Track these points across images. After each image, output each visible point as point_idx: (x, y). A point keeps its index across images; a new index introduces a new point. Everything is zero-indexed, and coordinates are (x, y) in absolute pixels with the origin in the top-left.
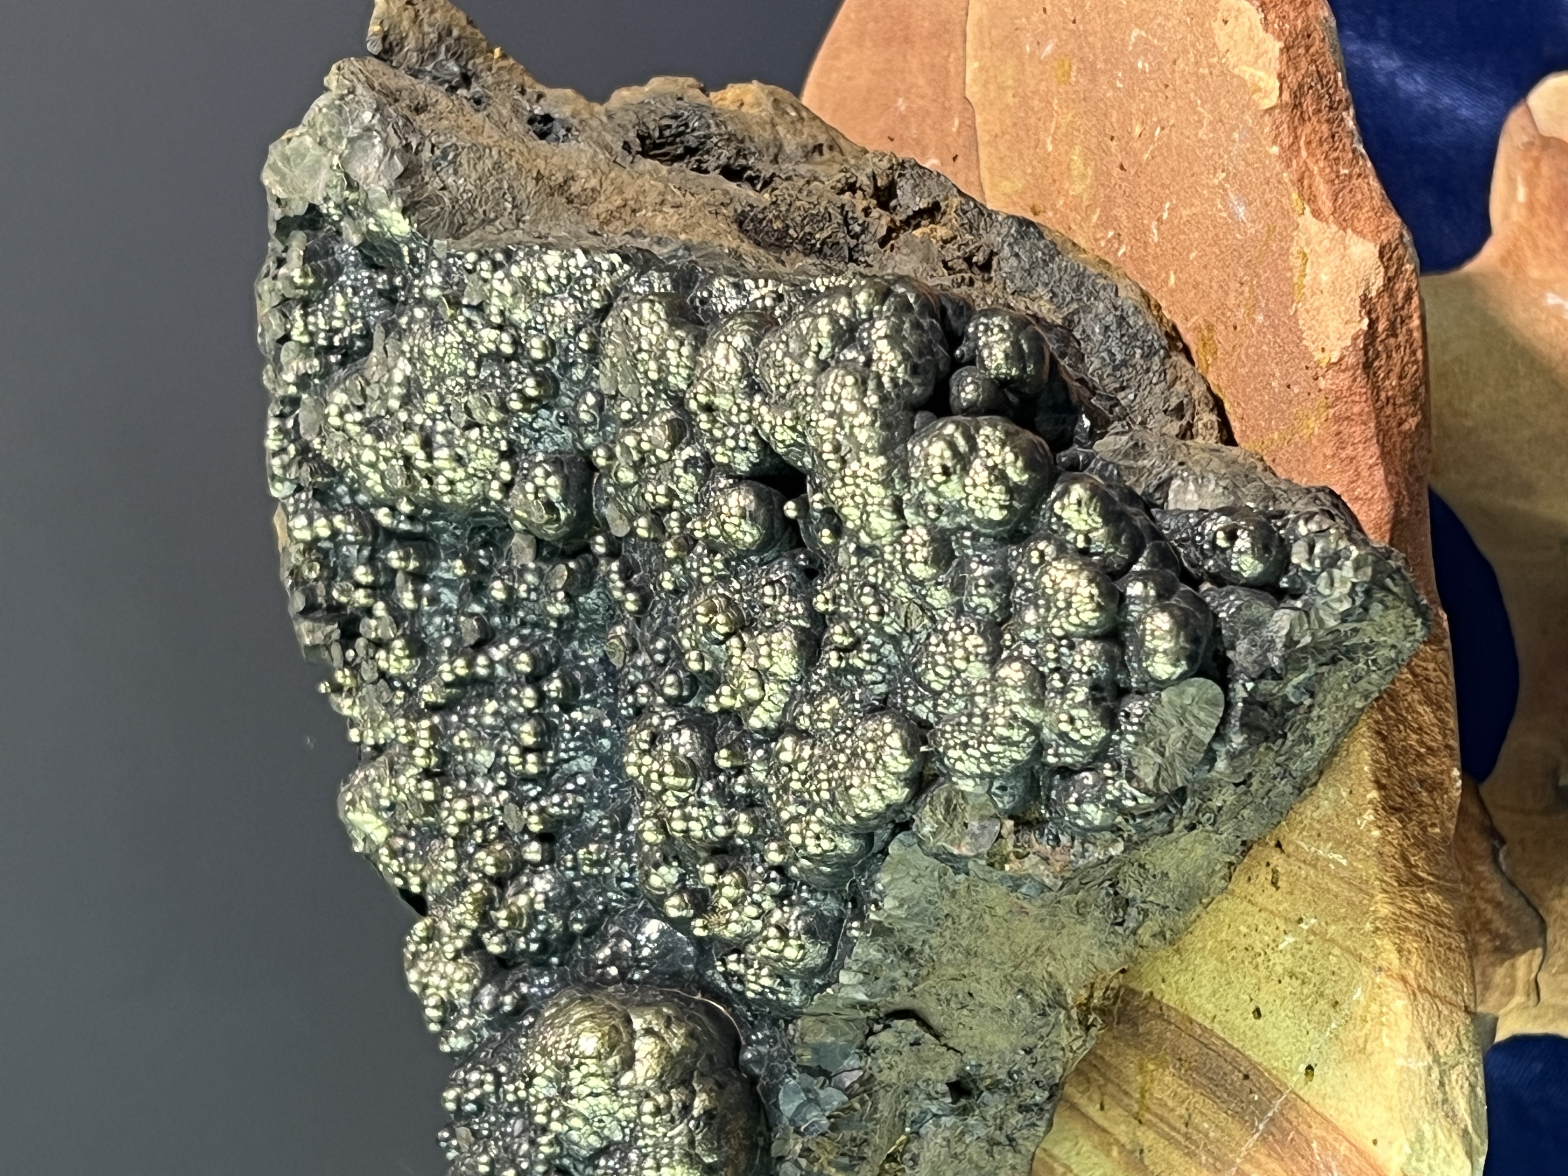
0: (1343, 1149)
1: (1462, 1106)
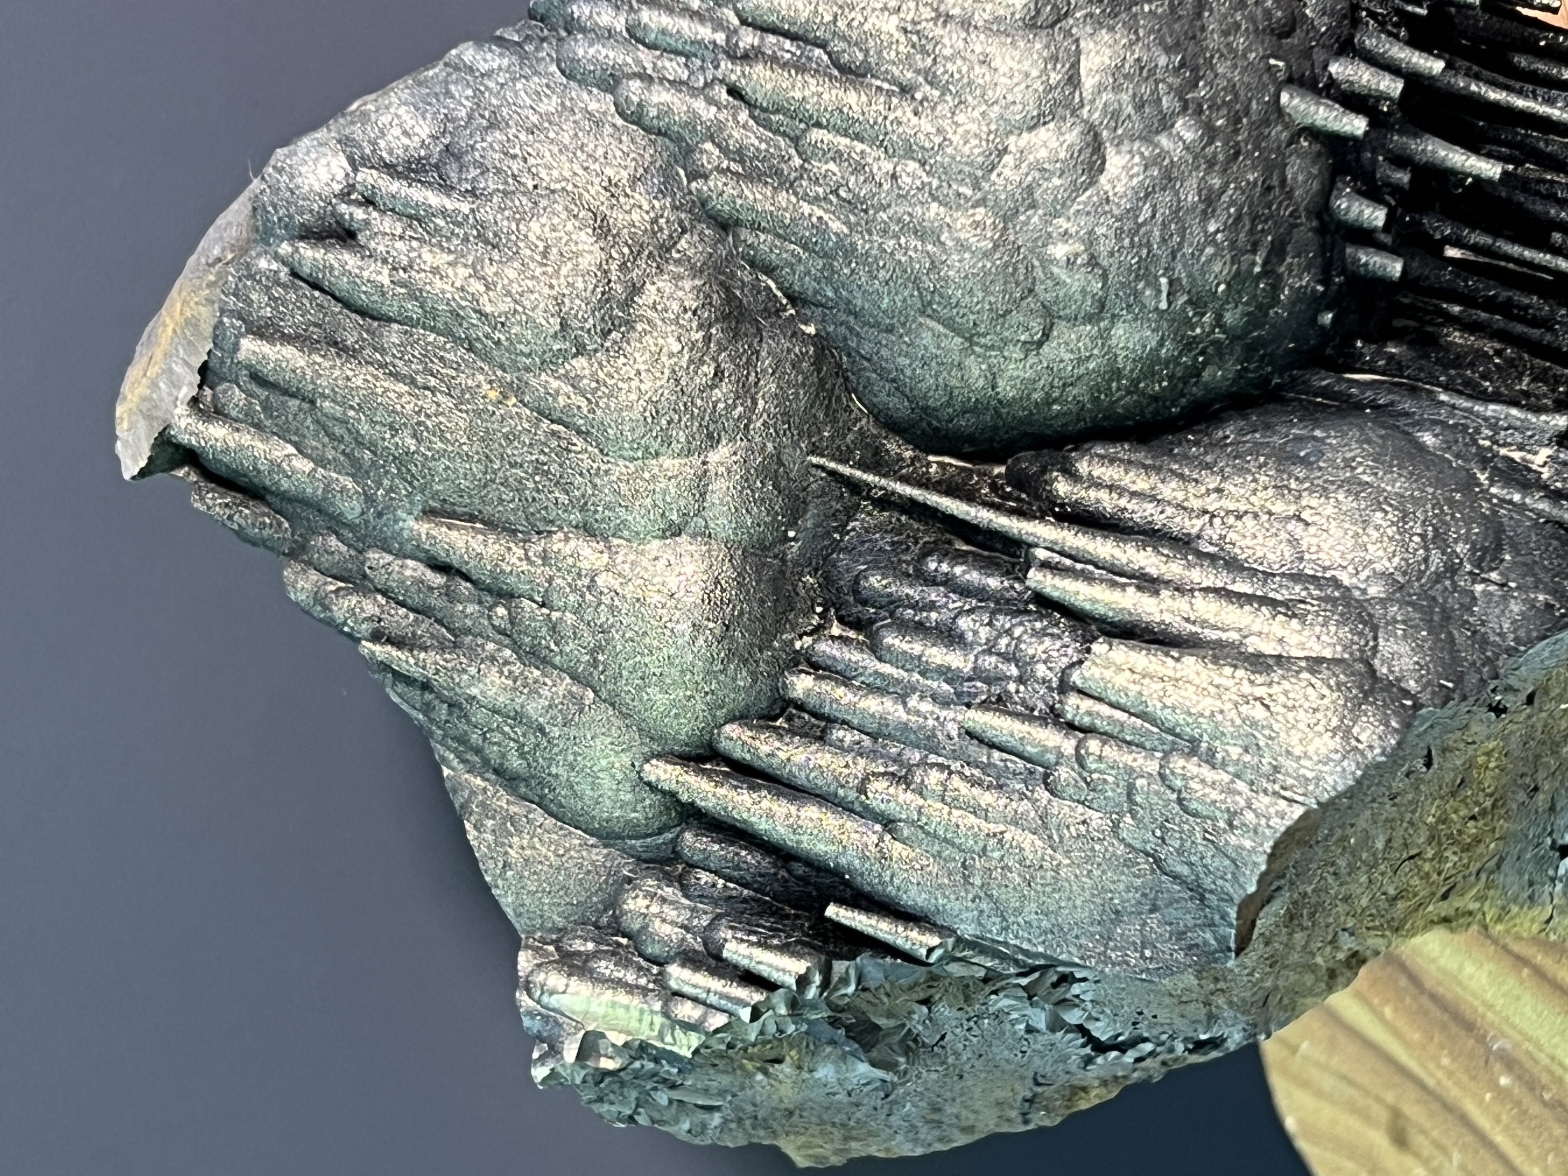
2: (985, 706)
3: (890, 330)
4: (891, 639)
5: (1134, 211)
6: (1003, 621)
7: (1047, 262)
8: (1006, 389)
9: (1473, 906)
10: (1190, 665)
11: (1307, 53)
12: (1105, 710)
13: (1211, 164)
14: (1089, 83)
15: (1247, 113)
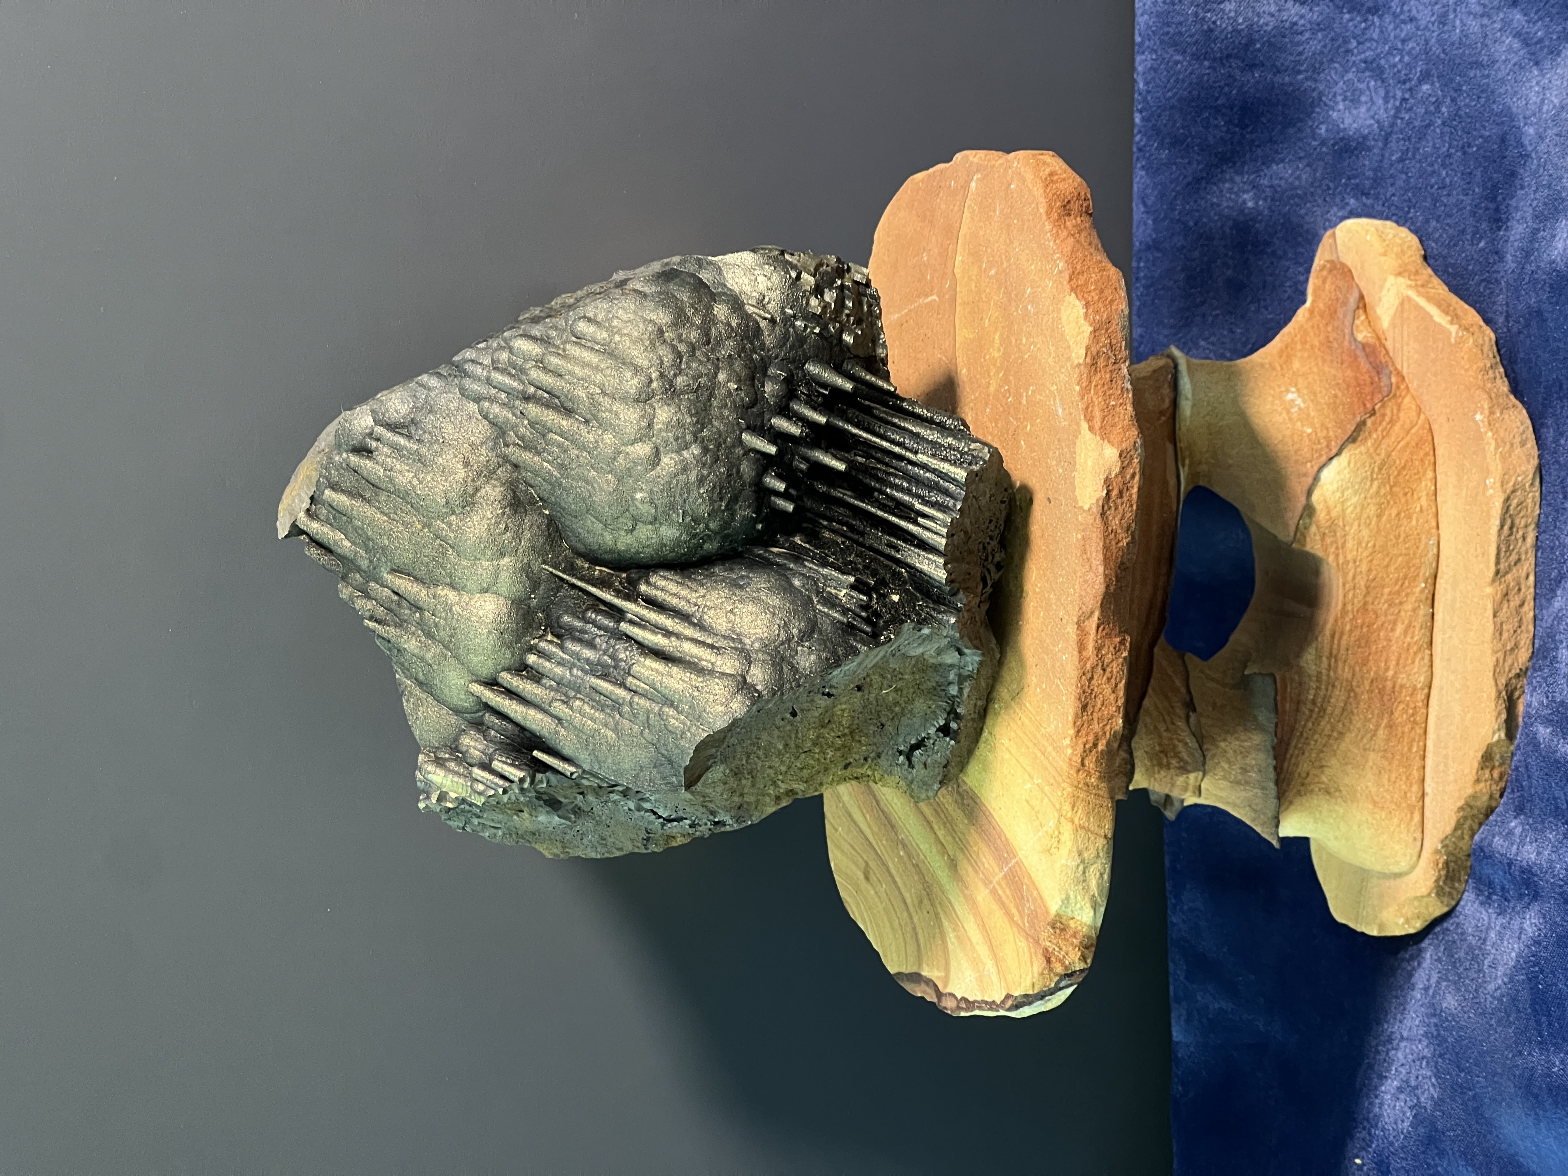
0: (1035, 893)
1: (1093, 884)
2: (598, 677)
3: (576, 517)
4: (569, 645)
5: (670, 483)
6: (612, 641)
7: (633, 499)
8: (621, 547)
9: (869, 773)
10: (675, 670)
11: (762, 414)
12: (643, 685)
13: (704, 465)
14: (657, 427)
15: (725, 442)
